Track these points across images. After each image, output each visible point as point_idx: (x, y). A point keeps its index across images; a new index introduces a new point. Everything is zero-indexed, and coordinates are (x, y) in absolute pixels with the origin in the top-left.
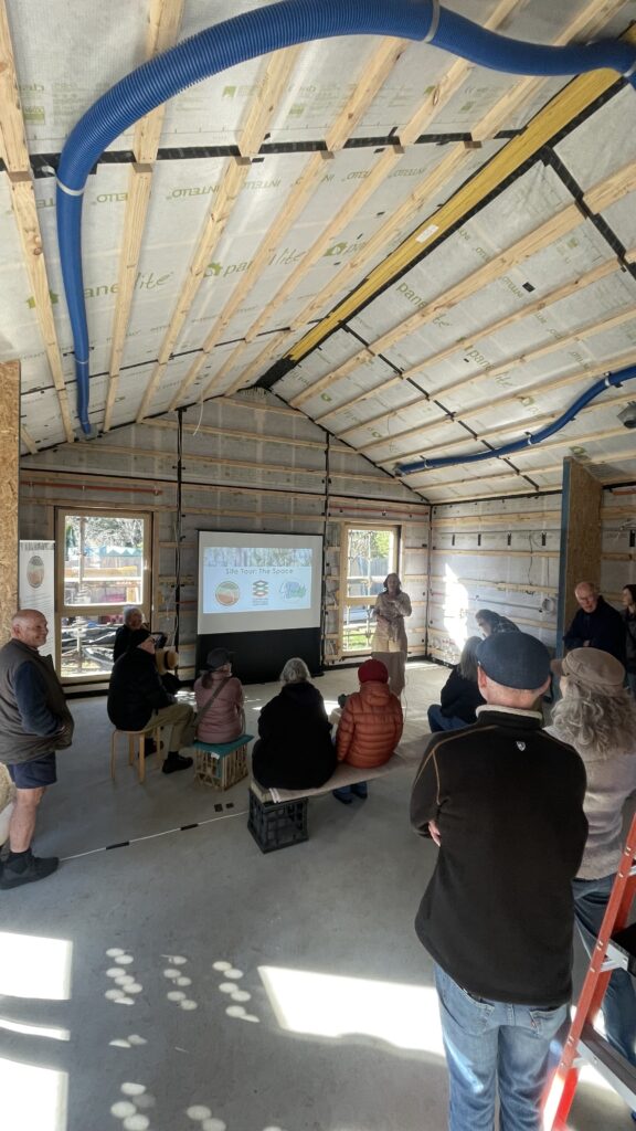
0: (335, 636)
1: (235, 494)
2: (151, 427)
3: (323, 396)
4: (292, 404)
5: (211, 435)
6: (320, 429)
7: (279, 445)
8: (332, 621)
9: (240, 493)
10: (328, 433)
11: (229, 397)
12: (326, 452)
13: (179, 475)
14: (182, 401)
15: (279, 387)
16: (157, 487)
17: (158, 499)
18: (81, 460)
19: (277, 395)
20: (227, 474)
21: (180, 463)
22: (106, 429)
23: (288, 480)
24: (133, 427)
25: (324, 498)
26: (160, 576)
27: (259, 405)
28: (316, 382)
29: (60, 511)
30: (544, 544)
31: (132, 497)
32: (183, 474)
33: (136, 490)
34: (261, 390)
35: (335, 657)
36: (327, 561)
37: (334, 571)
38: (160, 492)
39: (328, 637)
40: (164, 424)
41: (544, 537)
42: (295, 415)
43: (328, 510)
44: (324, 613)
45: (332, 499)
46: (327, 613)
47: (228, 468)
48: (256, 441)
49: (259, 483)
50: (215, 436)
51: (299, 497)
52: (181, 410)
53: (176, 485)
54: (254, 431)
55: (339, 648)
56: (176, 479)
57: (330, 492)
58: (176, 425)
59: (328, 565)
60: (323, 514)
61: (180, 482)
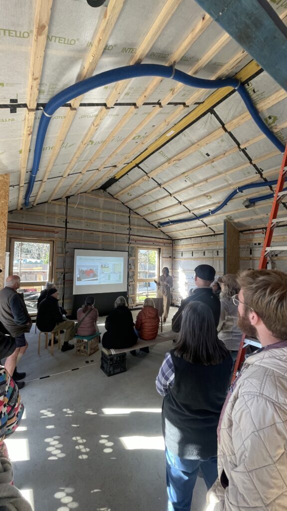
0: (133, 296)
1: (91, 234)
2: (54, 204)
3: (128, 194)
4: (115, 197)
5: (80, 208)
6: (126, 208)
7: (109, 213)
8: (132, 289)
9: (93, 233)
10: (130, 209)
11: (89, 193)
12: (129, 217)
13: (66, 225)
14: (68, 194)
15: (110, 190)
16: (56, 230)
17: (56, 235)
18: (23, 217)
19: (109, 193)
20: (87, 225)
21: (66, 220)
22: (35, 205)
23: (113, 228)
24: (46, 204)
25: (128, 236)
26: (57, 269)
27: (101, 197)
28: (125, 188)
29: (13, 240)
30: (218, 255)
31: (45, 234)
32: (68, 224)
33: (46, 231)
34: (102, 190)
35: (133, 305)
36: (130, 263)
37: (133, 267)
38: (57, 232)
39: (130, 296)
40: (60, 203)
41: (218, 252)
42: (116, 201)
43: (130, 242)
44: (128, 285)
45: (132, 237)
46: (129, 286)
47: (87, 223)
48: (99, 212)
49: (101, 229)
50: (82, 209)
51: (118, 235)
52: (68, 197)
54: (99, 207)
55: (135, 301)
56: (65, 226)
57: (130, 234)
58: (65, 204)
59: (130, 265)
60: (128, 243)
61: (66, 228)
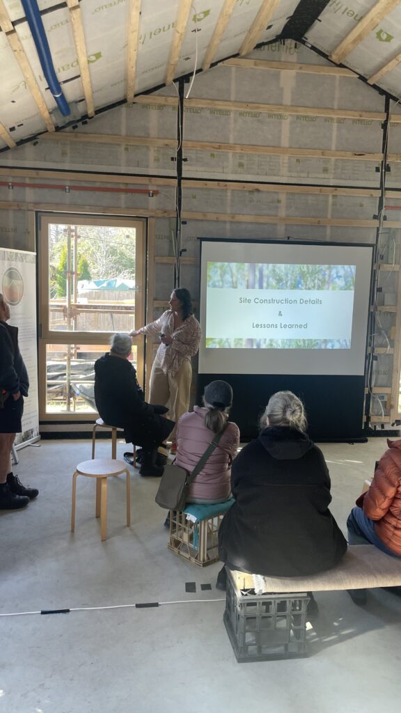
0: (387, 390)
2: (146, 106)
4: (334, 58)
5: (220, 111)
6: (376, 93)
7: (313, 119)
8: (381, 368)
9: (258, 190)
10: (388, 97)
11: (244, 57)
12: (384, 126)
13: (180, 170)
14: (186, 67)
16: (153, 185)
17: (153, 202)
19: (313, 48)
20: (241, 165)
21: (180, 153)
22: (91, 111)
23: (325, 170)
24: (123, 108)
25: (378, 193)
26: (155, 299)
27: (287, 65)
29: (43, 219)
32: (184, 167)
33: (127, 191)
34: (290, 42)
35: (383, 419)
36: (378, 285)
37: (388, 299)
38: (155, 193)
39: (375, 390)
40: (161, 100)
42: (338, 74)
43: (383, 213)
44: (370, 358)
45: (389, 194)
46: (375, 358)
47: (241, 157)
48: (281, 117)
49: (284, 175)
50: (227, 113)
51: (340, 192)
52: (183, 80)
53: (175, 182)
54: (279, 103)
55: (392, 407)
56: (175, 174)
57: (387, 185)
58: (176, 101)
59: (380, 290)
60: (375, 217)
61: (180, 178)
